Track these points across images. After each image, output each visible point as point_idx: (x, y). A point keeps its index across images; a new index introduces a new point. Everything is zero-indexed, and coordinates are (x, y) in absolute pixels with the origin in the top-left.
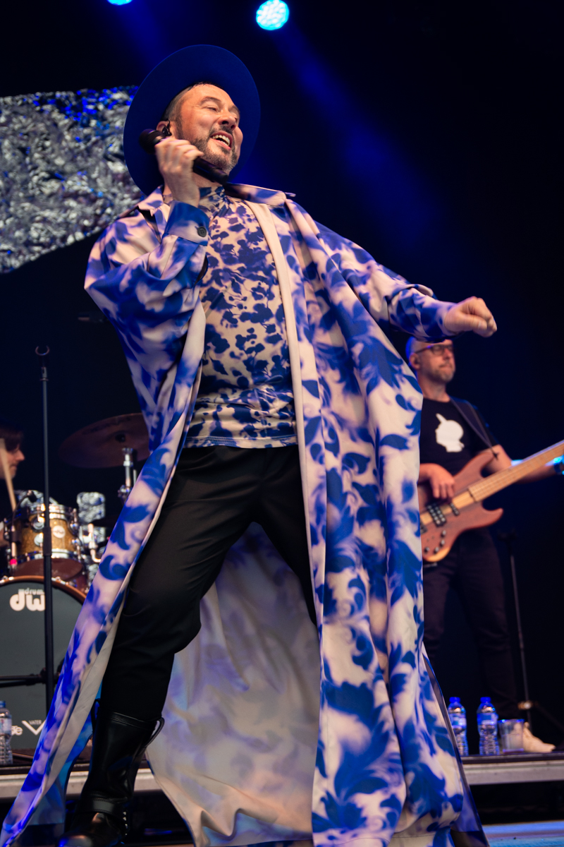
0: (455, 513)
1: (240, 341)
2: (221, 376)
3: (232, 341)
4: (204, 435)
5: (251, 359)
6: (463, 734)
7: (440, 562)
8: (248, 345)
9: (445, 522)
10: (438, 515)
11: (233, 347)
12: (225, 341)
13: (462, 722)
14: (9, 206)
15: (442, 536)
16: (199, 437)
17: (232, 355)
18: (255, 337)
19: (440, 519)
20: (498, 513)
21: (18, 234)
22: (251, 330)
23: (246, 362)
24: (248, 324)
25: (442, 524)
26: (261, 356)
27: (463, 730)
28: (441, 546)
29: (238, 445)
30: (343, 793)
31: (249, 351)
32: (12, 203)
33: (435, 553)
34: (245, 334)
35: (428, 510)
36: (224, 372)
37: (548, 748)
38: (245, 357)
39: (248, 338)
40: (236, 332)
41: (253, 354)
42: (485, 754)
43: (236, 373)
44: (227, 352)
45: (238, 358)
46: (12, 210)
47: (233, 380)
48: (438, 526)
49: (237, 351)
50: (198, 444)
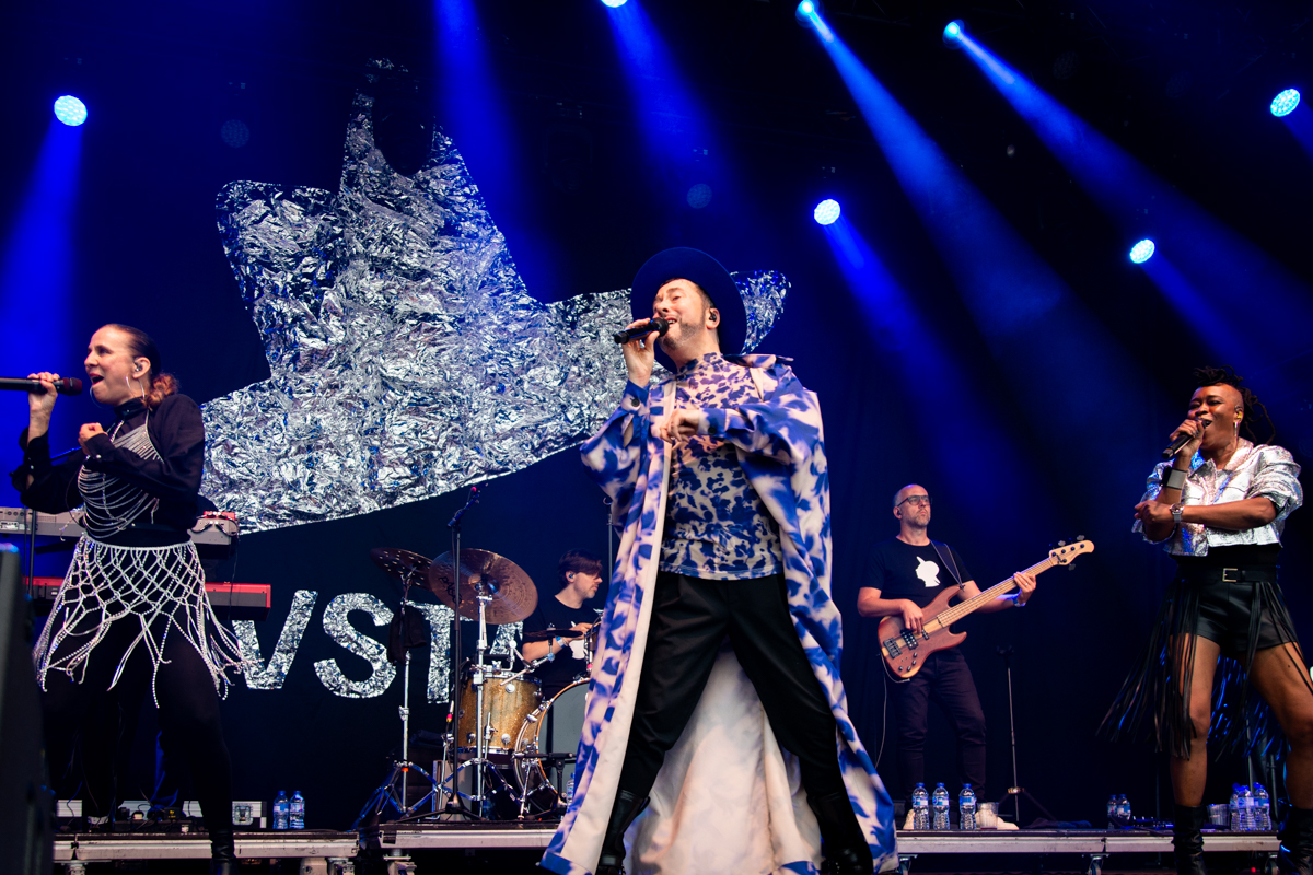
0: (926, 637)
1: (711, 482)
2: (691, 509)
3: (704, 482)
4: (678, 562)
5: (717, 497)
6: (946, 812)
7: (911, 678)
8: (716, 486)
9: (917, 645)
10: (910, 640)
11: (704, 487)
12: (699, 481)
13: (946, 803)
14: (604, 382)
15: (914, 657)
16: (674, 564)
17: (702, 493)
18: (723, 480)
19: (912, 643)
20: (961, 637)
21: (612, 405)
22: (720, 474)
23: (712, 500)
24: (719, 470)
25: (914, 647)
26: (725, 496)
27: (945, 809)
28: (913, 665)
29: (700, 576)
30: (887, 823)
31: (716, 491)
32: (608, 380)
33: (908, 671)
34: (715, 477)
35: (903, 636)
36: (694, 506)
37: (1012, 827)
38: (712, 495)
39: (717, 481)
40: (708, 474)
41: (719, 494)
42: (964, 828)
43: (703, 507)
44: (699, 490)
45: (706, 495)
46: (606, 386)
47: (701, 513)
48: (910, 649)
49: (707, 490)
50: (672, 570)
